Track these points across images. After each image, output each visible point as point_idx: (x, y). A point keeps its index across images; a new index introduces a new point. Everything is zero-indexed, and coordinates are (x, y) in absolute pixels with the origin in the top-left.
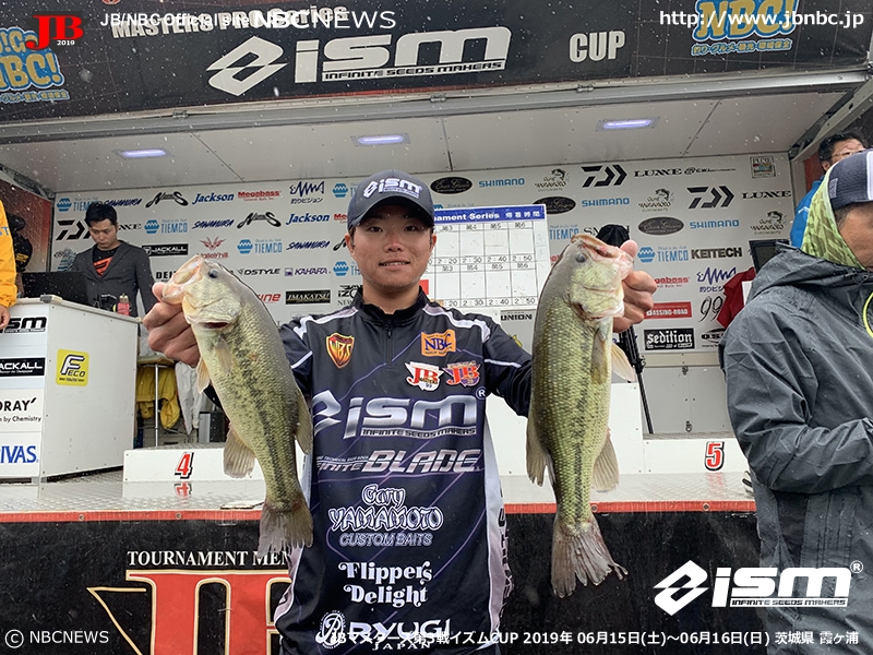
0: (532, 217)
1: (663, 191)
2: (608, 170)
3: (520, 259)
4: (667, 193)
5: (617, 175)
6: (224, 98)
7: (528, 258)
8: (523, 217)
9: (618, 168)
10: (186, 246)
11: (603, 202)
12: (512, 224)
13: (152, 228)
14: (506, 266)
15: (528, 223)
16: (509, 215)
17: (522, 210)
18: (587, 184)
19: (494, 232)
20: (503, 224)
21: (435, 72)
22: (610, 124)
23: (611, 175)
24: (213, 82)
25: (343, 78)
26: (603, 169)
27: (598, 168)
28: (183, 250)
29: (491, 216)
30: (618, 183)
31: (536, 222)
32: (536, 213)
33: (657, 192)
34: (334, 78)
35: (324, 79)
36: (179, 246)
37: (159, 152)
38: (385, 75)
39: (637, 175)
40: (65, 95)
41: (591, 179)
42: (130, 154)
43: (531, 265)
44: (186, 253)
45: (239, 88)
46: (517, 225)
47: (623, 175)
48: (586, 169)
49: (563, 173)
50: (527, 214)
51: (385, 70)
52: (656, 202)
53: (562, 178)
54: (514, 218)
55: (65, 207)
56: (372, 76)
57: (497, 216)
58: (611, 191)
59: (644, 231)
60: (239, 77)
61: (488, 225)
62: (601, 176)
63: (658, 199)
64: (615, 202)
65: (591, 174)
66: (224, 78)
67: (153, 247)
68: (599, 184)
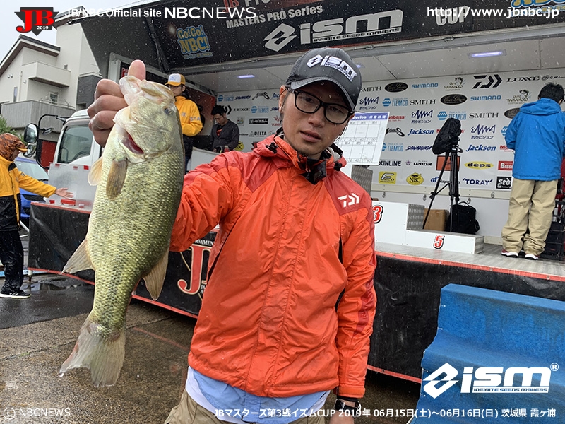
0: (381, 119)
1: (524, 91)
2: (490, 78)
3: (370, 140)
4: (527, 92)
5: (496, 81)
6: (273, 53)
7: (373, 139)
8: (377, 119)
9: (497, 76)
10: (267, 120)
11: (485, 98)
12: (371, 121)
13: (254, 111)
14: (362, 143)
15: (378, 121)
16: (371, 117)
17: (378, 115)
18: (475, 87)
19: (362, 126)
20: (367, 122)
21: (366, 35)
22: (476, 55)
23: (492, 81)
24: (267, 45)
25: (322, 41)
26: (487, 78)
27: (484, 77)
28: (265, 121)
29: (362, 118)
30: (496, 86)
31: (382, 121)
32: (384, 117)
33: (520, 92)
34: (318, 41)
35: (314, 42)
36: (264, 119)
37: (252, 76)
38: (342, 38)
39: (509, 81)
40: (211, 54)
41: (478, 84)
42: (240, 77)
43: (374, 143)
44: (267, 123)
45: (277, 48)
46: (374, 122)
47: (500, 80)
48: (476, 77)
49: (462, 80)
50: (380, 117)
51: (341, 36)
52: (518, 98)
53: (461, 83)
54: (373, 119)
55: (221, 99)
56: (336, 39)
57: (365, 117)
58: (491, 91)
59: (507, 116)
60: (277, 43)
61: (360, 122)
62: (486, 81)
63: (520, 96)
64: (491, 98)
65: (479, 80)
66: (271, 44)
67: (254, 120)
68: (483, 87)
